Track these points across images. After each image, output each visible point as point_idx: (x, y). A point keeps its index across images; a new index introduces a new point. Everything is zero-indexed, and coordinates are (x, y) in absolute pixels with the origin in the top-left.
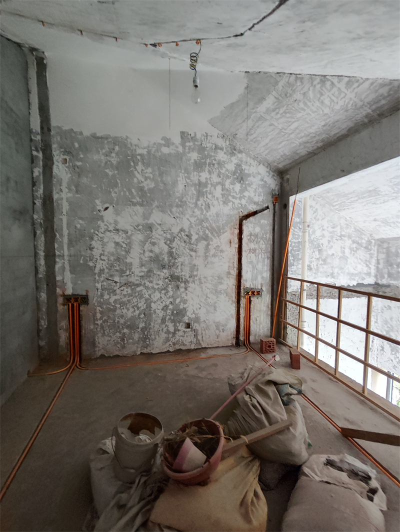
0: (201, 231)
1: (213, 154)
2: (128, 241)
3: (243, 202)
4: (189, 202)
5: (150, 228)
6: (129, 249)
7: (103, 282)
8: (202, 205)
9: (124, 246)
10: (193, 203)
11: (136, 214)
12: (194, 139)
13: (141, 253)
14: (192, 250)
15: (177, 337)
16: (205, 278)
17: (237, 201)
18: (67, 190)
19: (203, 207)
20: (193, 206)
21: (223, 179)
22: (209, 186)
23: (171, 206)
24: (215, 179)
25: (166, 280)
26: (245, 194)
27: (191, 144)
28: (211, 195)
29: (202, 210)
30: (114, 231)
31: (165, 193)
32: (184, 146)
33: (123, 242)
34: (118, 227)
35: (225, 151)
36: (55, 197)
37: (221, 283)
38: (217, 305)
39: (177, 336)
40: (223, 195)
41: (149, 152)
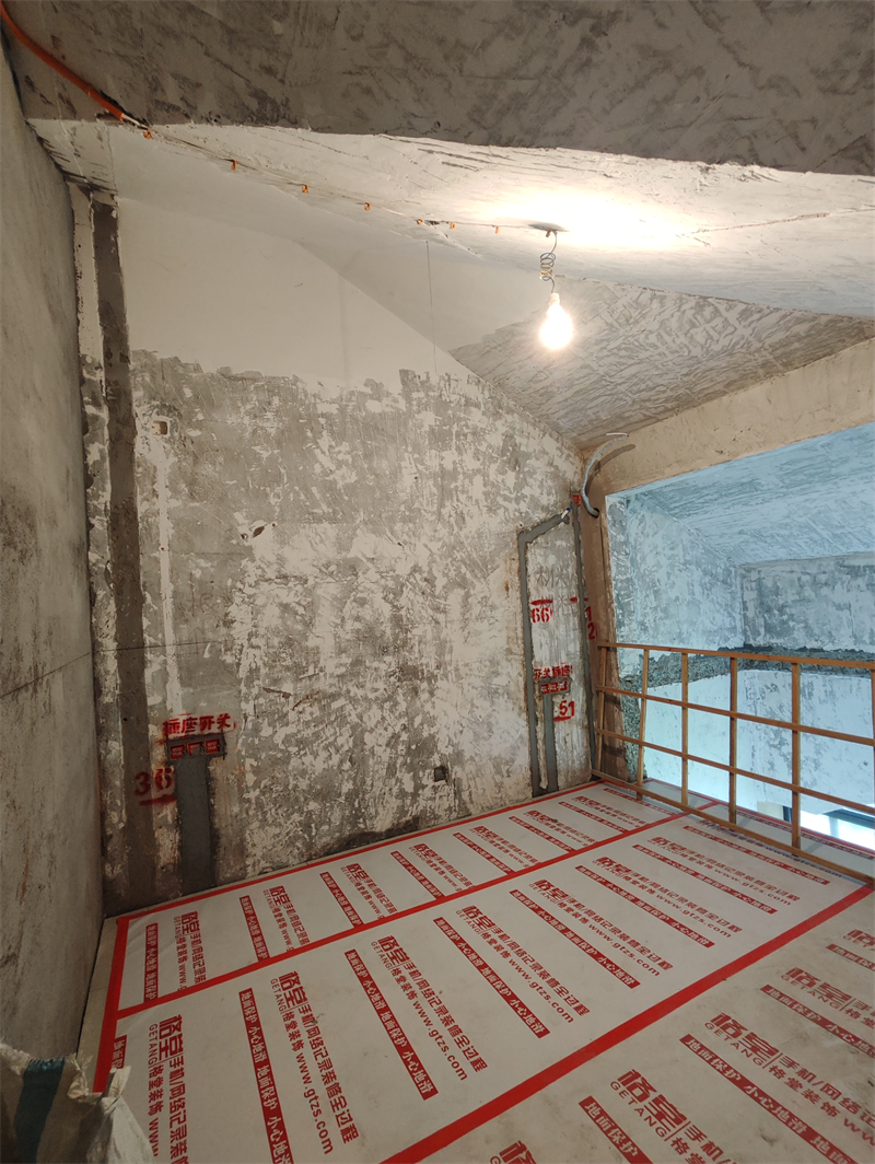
0: (452, 569)
1: (462, 415)
2: (310, 600)
3: (523, 507)
4: (425, 511)
5: (352, 568)
6: (311, 619)
7: (256, 697)
8: (450, 516)
9: (301, 610)
10: (433, 513)
11: (322, 541)
12: (426, 385)
13: (337, 625)
14: (439, 609)
15: (422, 803)
16: (467, 665)
17: (512, 506)
19: (452, 520)
20: (434, 518)
21: (483, 463)
22: (461, 477)
23: (392, 520)
24: (471, 464)
25: (392, 679)
26: (523, 491)
27: (422, 394)
28: (465, 496)
29: (451, 526)
30: (278, 581)
31: (378, 495)
32: (409, 400)
33: (299, 603)
34: (287, 570)
35: (483, 409)
36: (142, 509)
37: (497, 674)
38: (492, 720)
39: (420, 799)
40: (486, 494)
41: (342, 411)
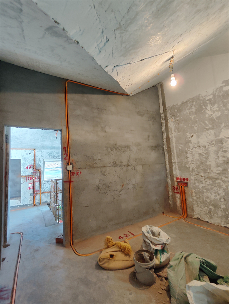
2: (207, 152)
5: (221, 141)
6: (208, 157)
7: (194, 176)
9: (204, 155)
13: (216, 159)
18: (174, 132)
30: (198, 147)
33: (204, 153)
34: (200, 144)
36: (170, 136)
41: (214, 96)
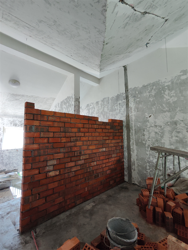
2: (162, 131)
5: (175, 123)
6: (163, 136)
13: (170, 138)
18: (134, 111)
33: (159, 132)
41: (172, 83)
